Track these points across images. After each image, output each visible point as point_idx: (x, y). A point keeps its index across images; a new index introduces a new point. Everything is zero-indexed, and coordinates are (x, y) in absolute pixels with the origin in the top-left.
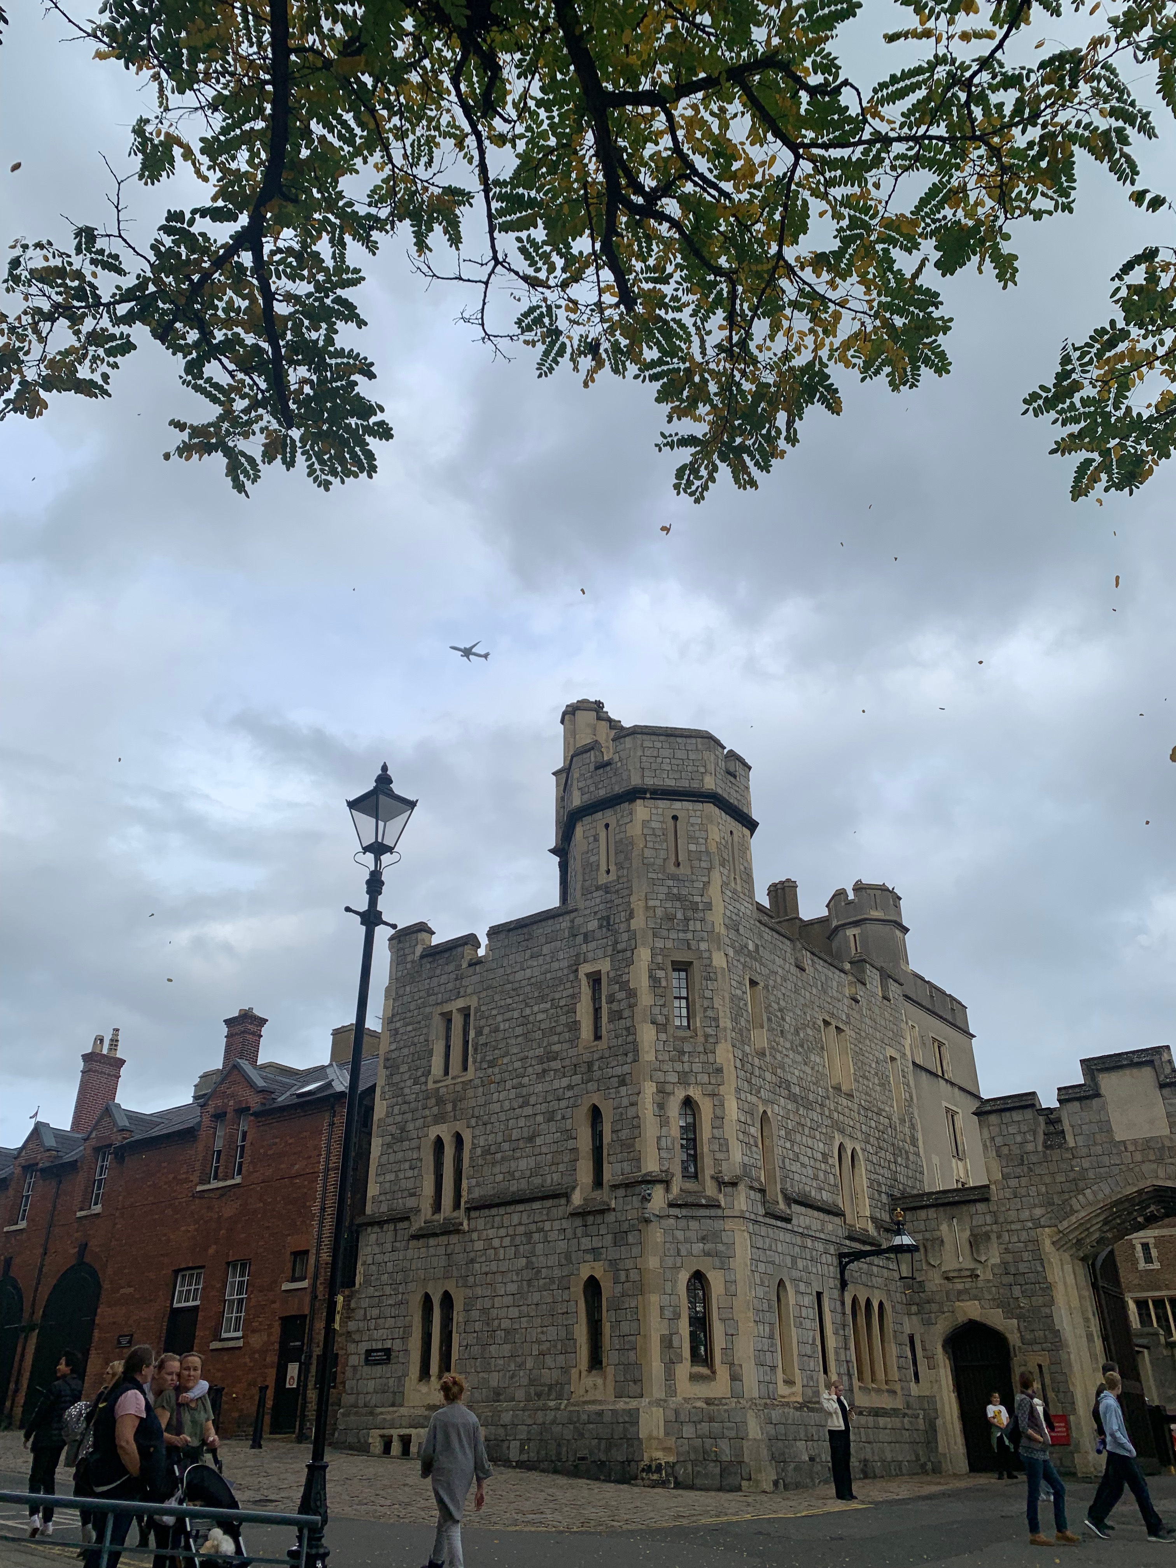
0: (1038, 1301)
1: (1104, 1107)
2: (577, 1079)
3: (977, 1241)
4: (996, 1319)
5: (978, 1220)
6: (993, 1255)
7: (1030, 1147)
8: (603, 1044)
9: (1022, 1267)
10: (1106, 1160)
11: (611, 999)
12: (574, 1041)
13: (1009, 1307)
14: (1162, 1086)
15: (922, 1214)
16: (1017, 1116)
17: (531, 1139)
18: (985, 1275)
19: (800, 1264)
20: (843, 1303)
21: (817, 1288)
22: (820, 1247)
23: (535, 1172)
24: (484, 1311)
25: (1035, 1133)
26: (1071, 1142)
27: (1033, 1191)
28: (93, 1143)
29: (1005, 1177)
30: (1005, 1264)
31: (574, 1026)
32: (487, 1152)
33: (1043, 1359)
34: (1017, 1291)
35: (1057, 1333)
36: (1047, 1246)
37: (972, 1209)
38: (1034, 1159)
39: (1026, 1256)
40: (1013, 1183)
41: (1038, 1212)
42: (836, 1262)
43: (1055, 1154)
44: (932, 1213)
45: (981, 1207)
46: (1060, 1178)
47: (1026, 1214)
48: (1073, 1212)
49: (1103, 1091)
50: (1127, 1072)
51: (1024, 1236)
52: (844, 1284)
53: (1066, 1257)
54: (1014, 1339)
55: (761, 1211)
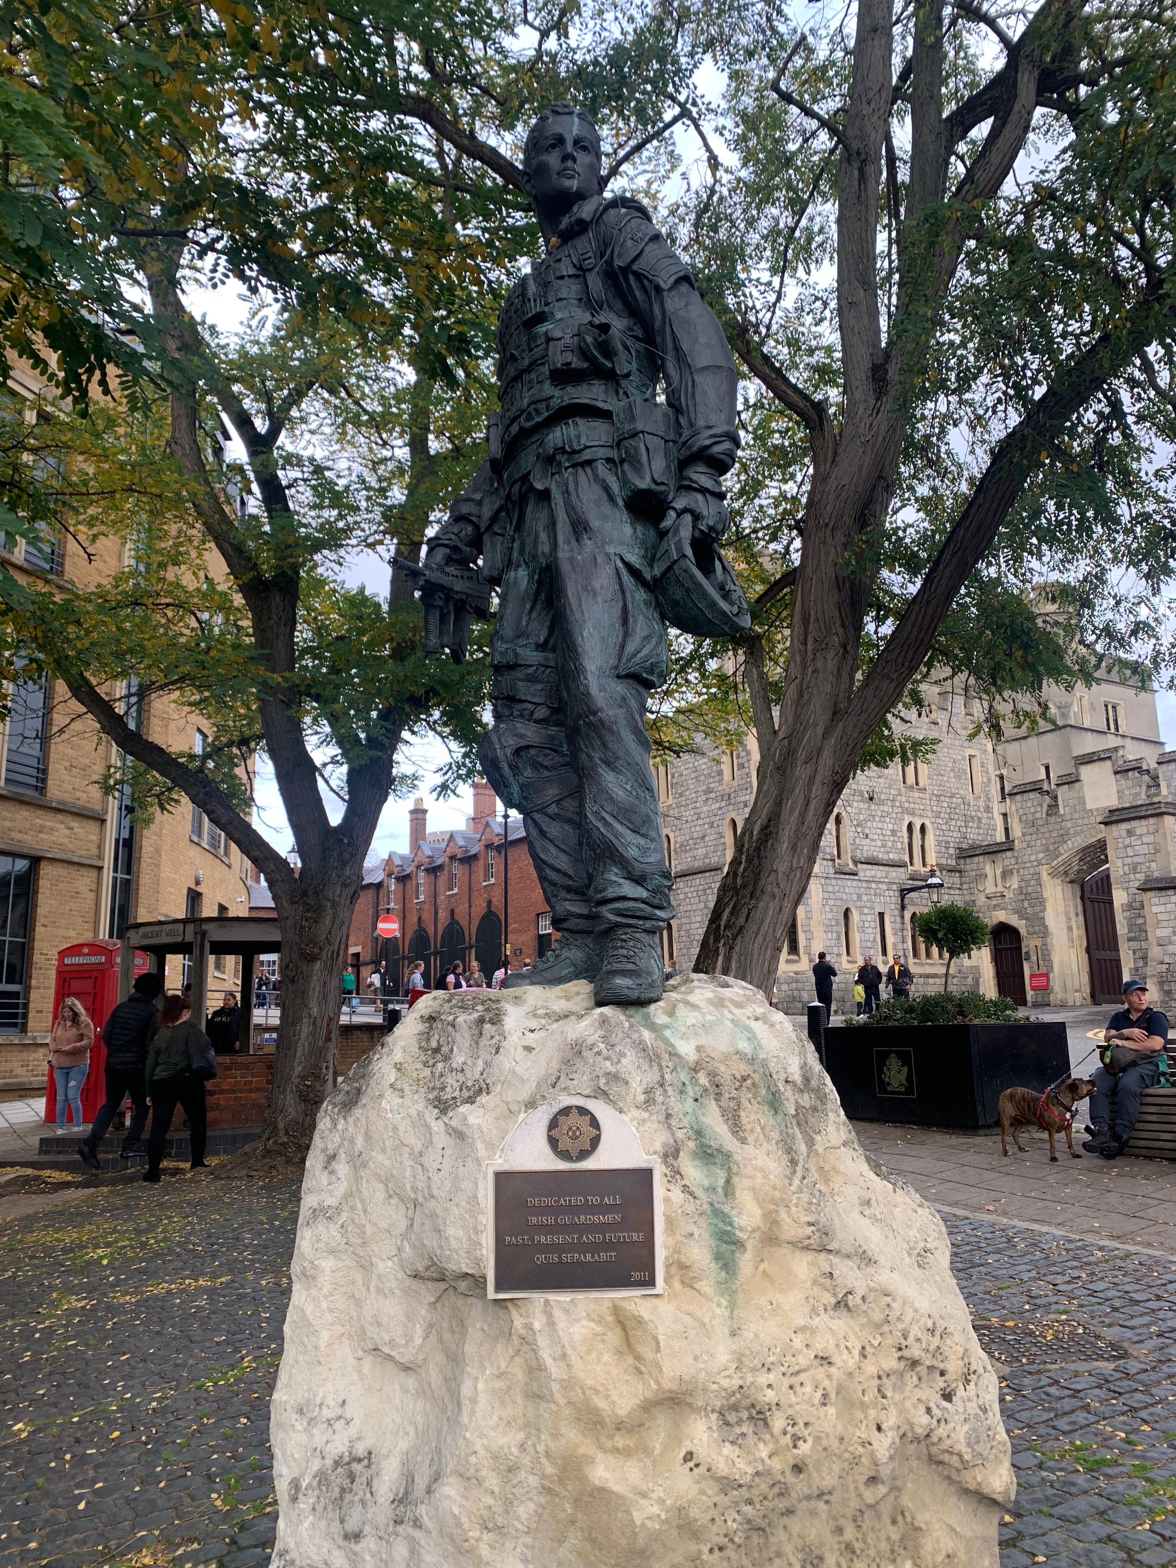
0: (1037, 909)
1: (1082, 788)
2: (723, 804)
3: (1006, 874)
4: (1014, 920)
5: (1007, 862)
6: (1014, 882)
7: (1038, 815)
8: (735, 783)
9: (1030, 890)
10: (1080, 822)
11: (738, 757)
12: (721, 781)
13: (1021, 913)
14: (1116, 773)
15: (976, 859)
16: (1032, 795)
17: (703, 837)
18: (1009, 895)
19: (865, 898)
20: (902, 917)
21: (879, 909)
22: (884, 887)
23: (706, 856)
24: (687, 931)
25: (1041, 805)
26: (1062, 811)
27: (1038, 843)
28: (483, 842)
29: (1024, 835)
30: (1020, 888)
31: (720, 773)
32: (682, 845)
33: (1038, 943)
34: (1026, 904)
35: (1046, 927)
36: (1045, 876)
37: (1004, 855)
38: (1040, 822)
39: (1032, 883)
40: (1028, 838)
41: (1041, 855)
42: (897, 894)
43: (1052, 819)
44: (981, 858)
45: (1009, 854)
46: (1054, 834)
47: (1033, 858)
48: (1060, 855)
49: (1082, 777)
50: (1097, 764)
51: (1032, 871)
52: (903, 907)
53: (1059, 881)
54: (1023, 932)
55: (832, 871)
